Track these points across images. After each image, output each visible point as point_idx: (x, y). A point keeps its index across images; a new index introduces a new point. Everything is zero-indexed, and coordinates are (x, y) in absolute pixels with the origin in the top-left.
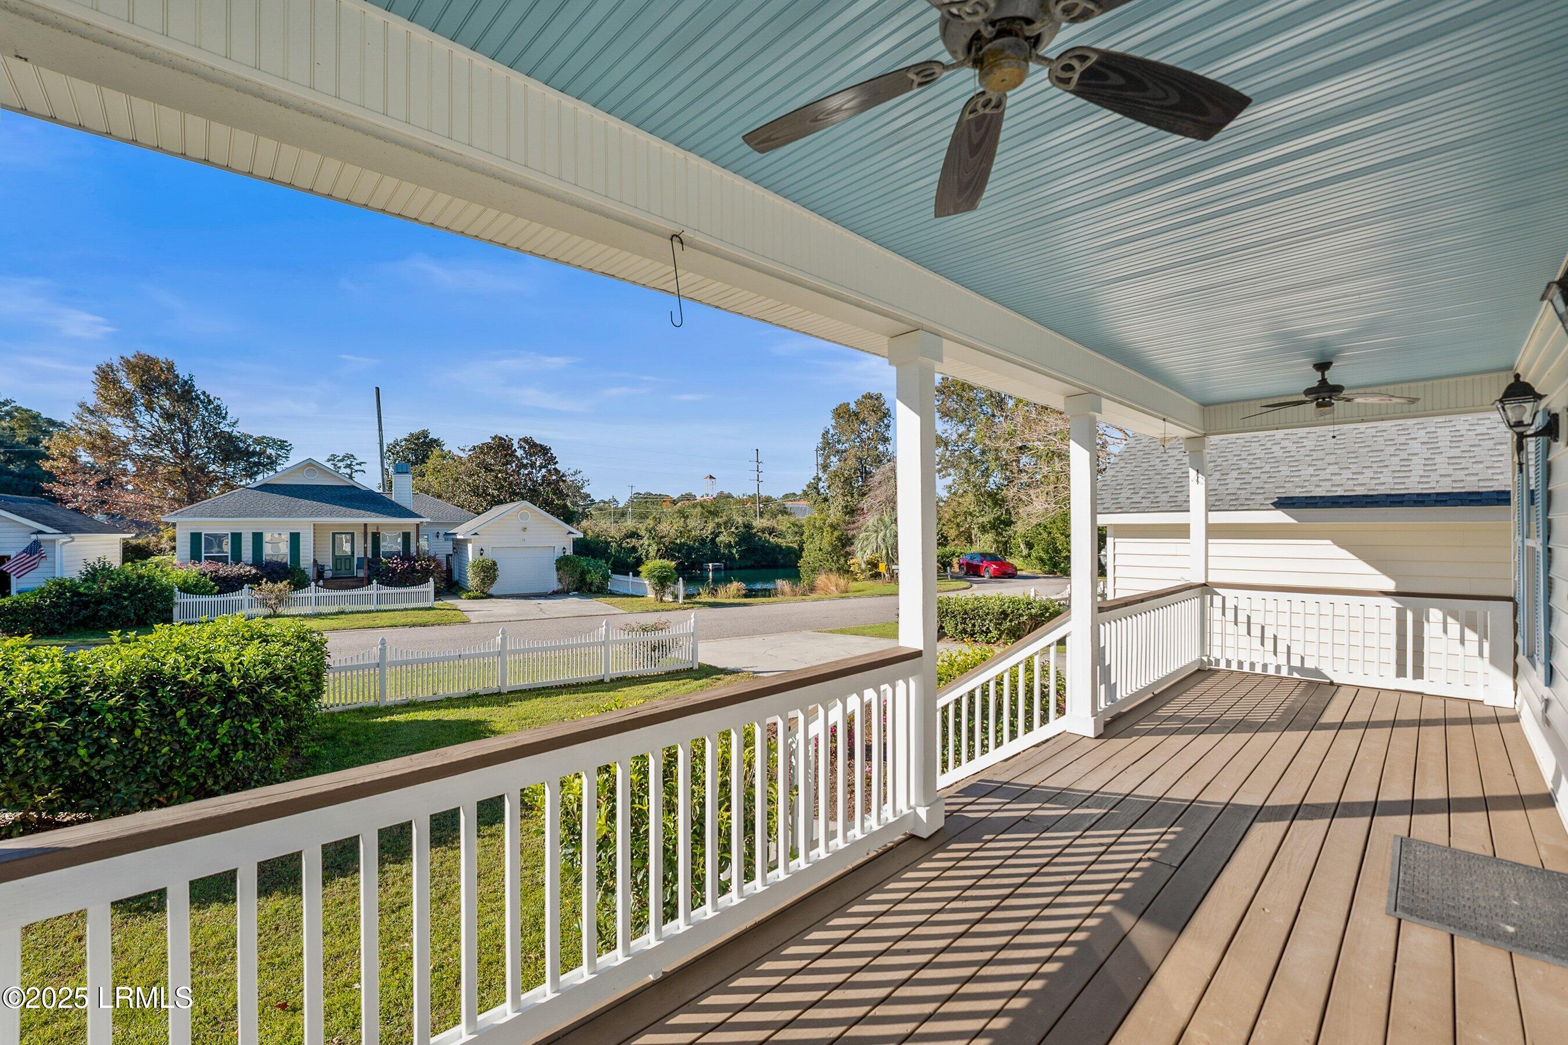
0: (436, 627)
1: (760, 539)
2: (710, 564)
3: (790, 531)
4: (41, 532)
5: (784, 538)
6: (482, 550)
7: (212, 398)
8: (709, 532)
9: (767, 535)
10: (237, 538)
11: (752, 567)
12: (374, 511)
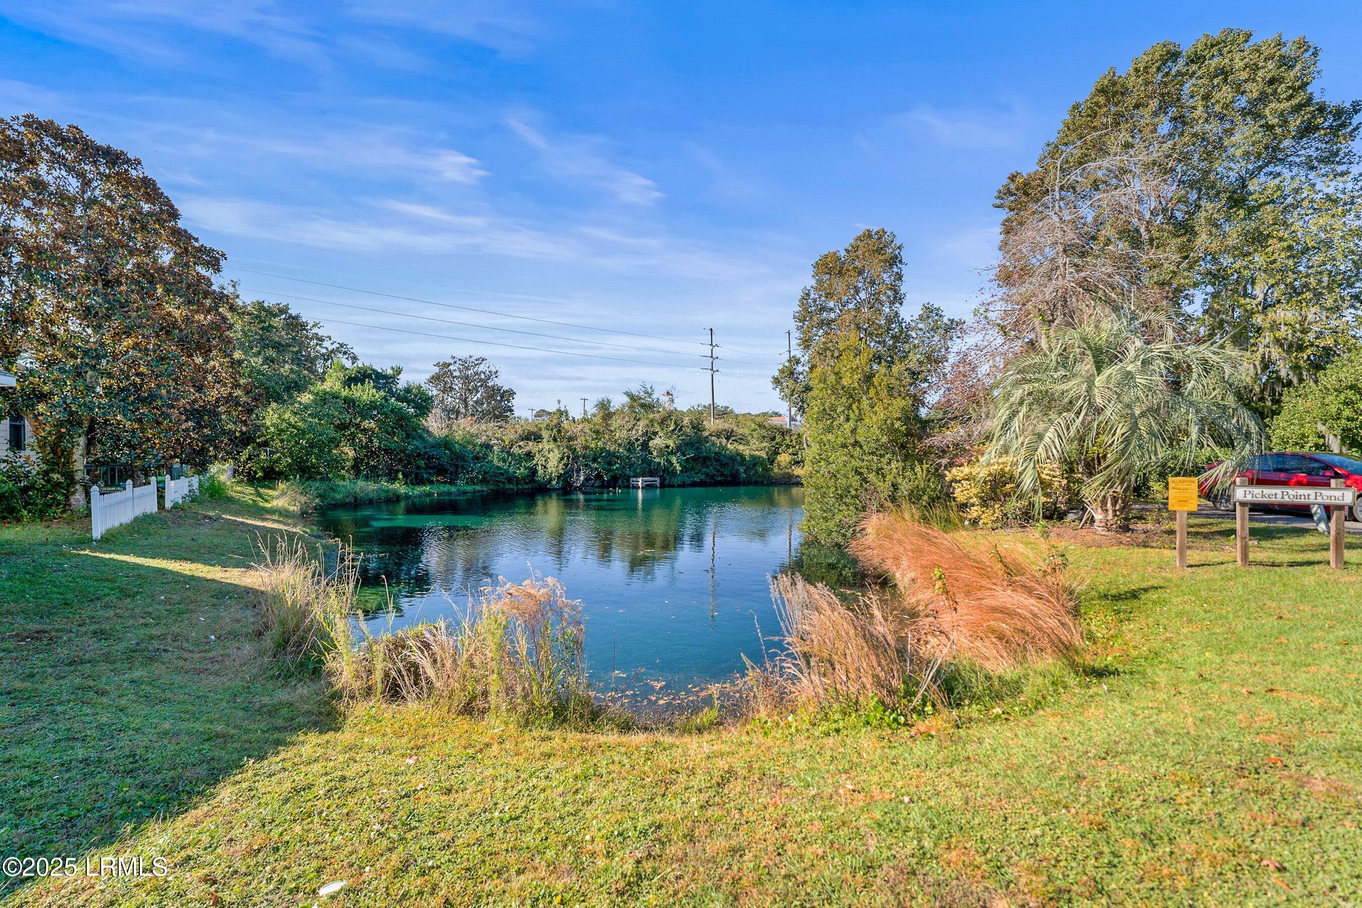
1: (714, 444)
2: (640, 479)
3: (755, 434)
5: (748, 443)
8: (640, 433)
9: (724, 441)
11: (701, 484)
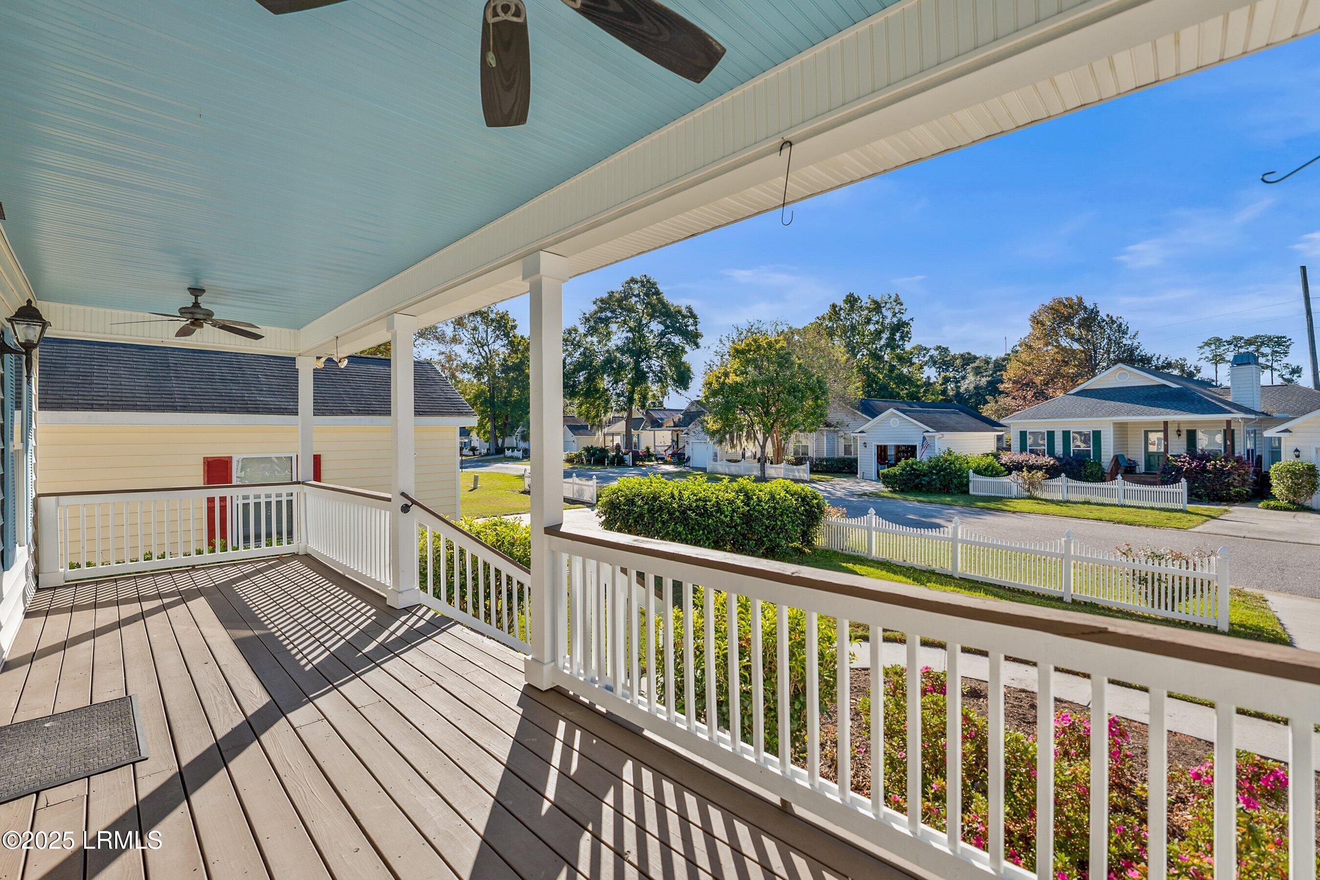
0: (1150, 529)
4: (927, 431)
6: (1297, 450)
7: (1114, 318)
10: (1051, 434)
12: (1176, 408)
